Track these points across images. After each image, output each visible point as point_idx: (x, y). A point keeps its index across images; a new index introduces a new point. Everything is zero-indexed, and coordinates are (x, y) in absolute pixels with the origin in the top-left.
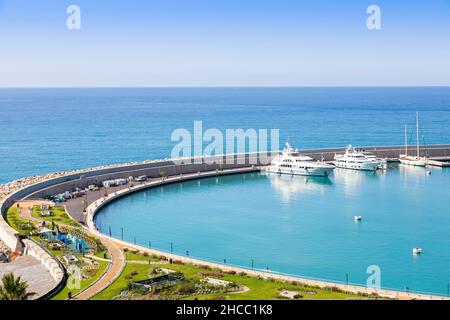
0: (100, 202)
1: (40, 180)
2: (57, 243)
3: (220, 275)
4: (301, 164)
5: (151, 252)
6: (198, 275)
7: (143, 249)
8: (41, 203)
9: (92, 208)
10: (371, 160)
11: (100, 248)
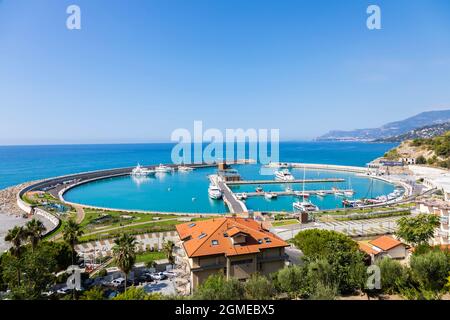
0: (64, 190)
1: (33, 183)
2: (51, 208)
3: (127, 214)
4: (144, 171)
5: (96, 208)
6: (118, 214)
7: (91, 207)
8: (38, 192)
9: (61, 193)
10: (169, 168)
11: (72, 209)
